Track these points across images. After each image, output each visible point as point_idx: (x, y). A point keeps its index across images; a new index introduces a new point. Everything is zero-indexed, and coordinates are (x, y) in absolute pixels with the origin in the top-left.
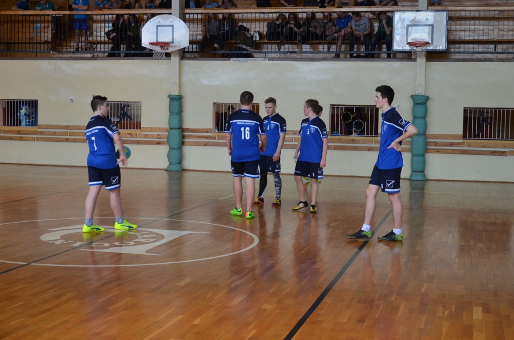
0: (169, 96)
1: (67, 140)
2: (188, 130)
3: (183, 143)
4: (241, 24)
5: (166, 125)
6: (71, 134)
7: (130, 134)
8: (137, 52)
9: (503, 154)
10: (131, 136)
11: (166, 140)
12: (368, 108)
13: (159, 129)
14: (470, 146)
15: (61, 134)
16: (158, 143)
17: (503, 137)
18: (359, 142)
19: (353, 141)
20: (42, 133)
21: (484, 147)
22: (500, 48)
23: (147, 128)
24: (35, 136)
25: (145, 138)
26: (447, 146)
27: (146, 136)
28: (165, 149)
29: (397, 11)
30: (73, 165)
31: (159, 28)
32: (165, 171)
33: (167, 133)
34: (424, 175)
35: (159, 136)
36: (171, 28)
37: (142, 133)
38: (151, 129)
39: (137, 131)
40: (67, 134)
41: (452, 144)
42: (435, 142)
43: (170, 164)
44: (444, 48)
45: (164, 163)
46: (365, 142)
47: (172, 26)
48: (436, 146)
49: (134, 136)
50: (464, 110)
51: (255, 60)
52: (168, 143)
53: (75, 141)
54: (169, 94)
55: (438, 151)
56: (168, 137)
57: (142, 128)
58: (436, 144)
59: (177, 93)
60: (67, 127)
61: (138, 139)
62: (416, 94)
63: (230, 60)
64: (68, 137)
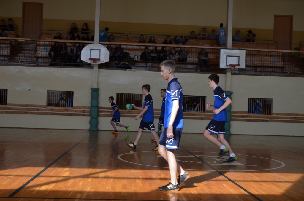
0: (91, 89)
1: (26, 113)
2: (102, 108)
3: (99, 115)
4: (125, 51)
5: (89, 105)
6: (28, 109)
7: (66, 110)
8: (71, 63)
9: (267, 121)
10: (67, 111)
11: (89, 113)
12: (200, 98)
13: (84, 107)
14: (251, 117)
15: (22, 109)
16: (83, 115)
17: (268, 113)
18: (196, 115)
19: (193, 115)
20: (9, 109)
21: (258, 118)
22: (258, 69)
23: (77, 106)
24: (5, 110)
25: (76, 112)
26: (240, 117)
27: (76, 111)
28: (88, 118)
29: (222, 49)
30: (30, 127)
31: (92, 51)
32: (88, 131)
33: (89, 110)
34: (230, 132)
35: (84, 111)
36: (99, 51)
37: (74, 109)
38: (80, 107)
39: (71, 108)
40: (26, 109)
41: (243, 116)
42: (235, 115)
43: (91, 127)
44: (245, 68)
45: (87, 126)
46: (199, 115)
47: (100, 50)
48: (235, 117)
49: (68, 111)
50: (249, 100)
51: (141, 71)
52: (90, 115)
53: (31, 113)
54: (92, 87)
55: (236, 120)
56: (90, 112)
57: (73, 107)
58: (235, 116)
59: (96, 87)
60: (27, 105)
61: (71, 113)
62: (226, 91)
63: (126, 70)
64: (27, 111)
